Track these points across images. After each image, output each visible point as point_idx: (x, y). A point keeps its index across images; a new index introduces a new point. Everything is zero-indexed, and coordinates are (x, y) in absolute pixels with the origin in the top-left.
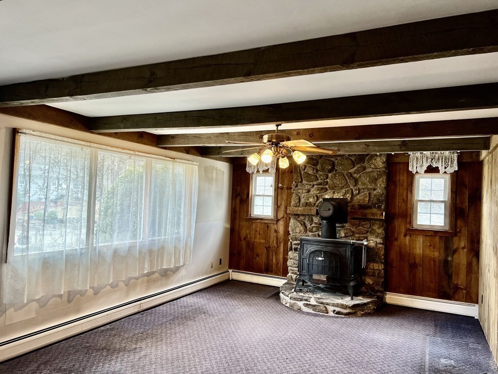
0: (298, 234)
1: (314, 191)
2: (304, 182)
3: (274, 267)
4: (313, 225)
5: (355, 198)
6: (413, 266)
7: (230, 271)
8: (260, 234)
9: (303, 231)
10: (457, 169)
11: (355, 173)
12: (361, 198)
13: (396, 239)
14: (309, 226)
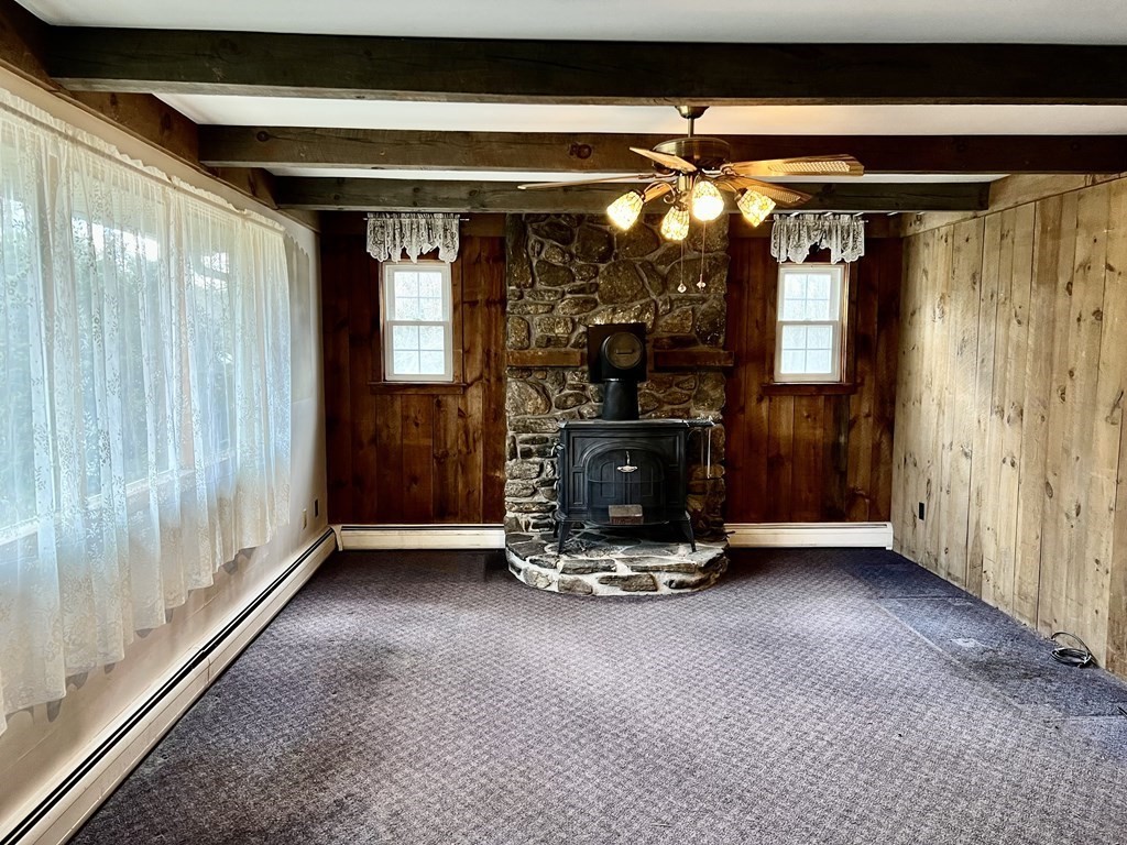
0: (529, 416)
1: (563, 308)
2: (540, 286)
3: (461, 502)
4: (567, 391)
5: (662, 322)
6: (775, 462)
7: (337, 528)
8: (417, 425)
9: (542, 407)
10: (863, 254)
11: (661, 263)
12: (673, 321)
13: (742, 410)
14: (555, 396)
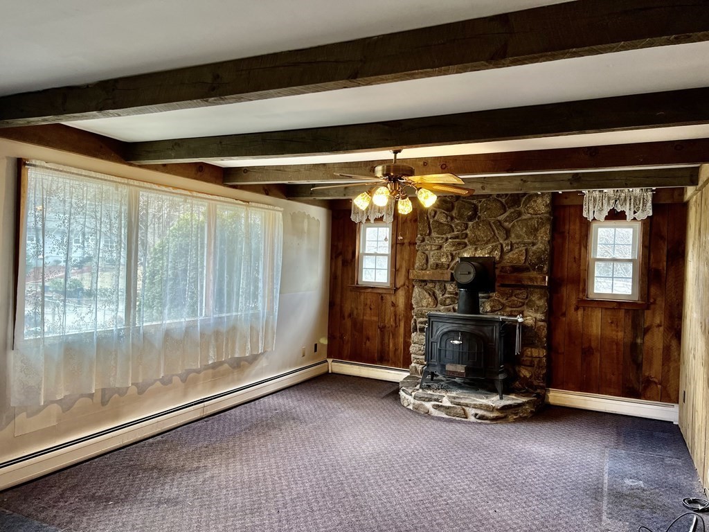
0: (424, 308)
1: (447, 248)
2: (434, 234)
3: (391, 354)
4: (447, 295)
5: (506, 257)
6: (588, 352)
7: (330, 361)
8: (371, 309)
9: (432, 304)
10: (651, 214)
11: (506, 221)
12: (515, 256)
13: (564, 314)
14: (440, 297)
